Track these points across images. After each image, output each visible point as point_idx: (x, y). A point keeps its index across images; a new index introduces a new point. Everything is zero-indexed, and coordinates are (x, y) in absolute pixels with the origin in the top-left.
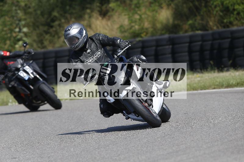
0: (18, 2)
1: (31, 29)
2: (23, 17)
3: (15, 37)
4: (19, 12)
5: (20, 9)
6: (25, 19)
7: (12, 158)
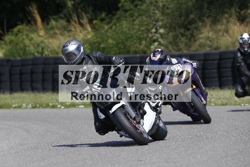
0: (157, 2)
1: (167, 30)
2: (161, 18)
3: (151, 38)
4: (157, 12)
5: (158, 10)
6: (163, 20)
7: (138, 161)
